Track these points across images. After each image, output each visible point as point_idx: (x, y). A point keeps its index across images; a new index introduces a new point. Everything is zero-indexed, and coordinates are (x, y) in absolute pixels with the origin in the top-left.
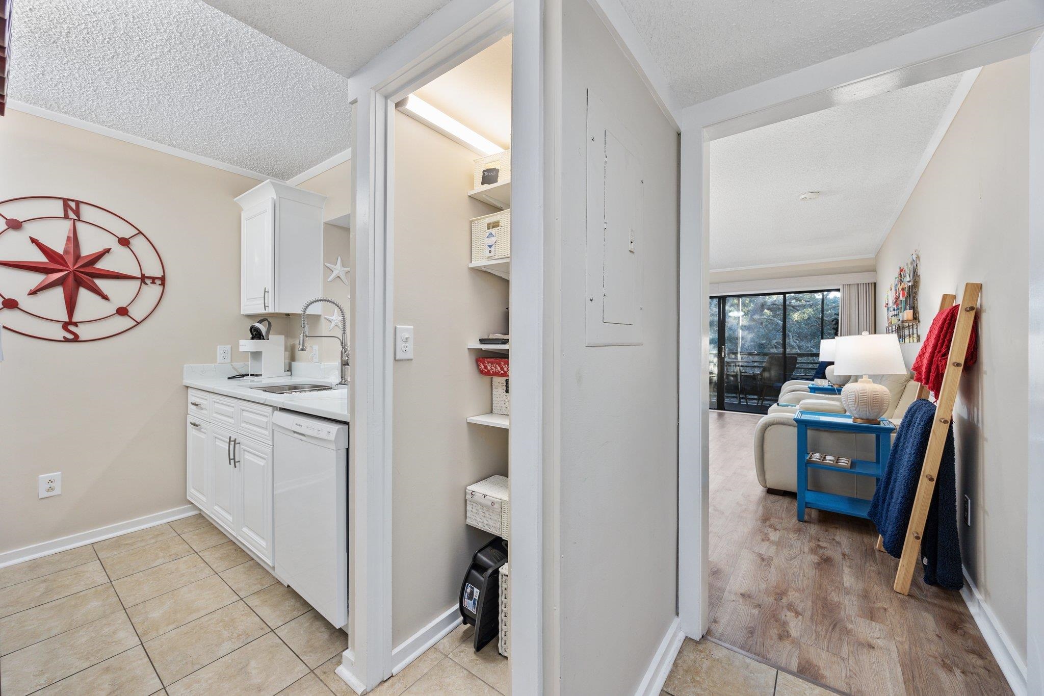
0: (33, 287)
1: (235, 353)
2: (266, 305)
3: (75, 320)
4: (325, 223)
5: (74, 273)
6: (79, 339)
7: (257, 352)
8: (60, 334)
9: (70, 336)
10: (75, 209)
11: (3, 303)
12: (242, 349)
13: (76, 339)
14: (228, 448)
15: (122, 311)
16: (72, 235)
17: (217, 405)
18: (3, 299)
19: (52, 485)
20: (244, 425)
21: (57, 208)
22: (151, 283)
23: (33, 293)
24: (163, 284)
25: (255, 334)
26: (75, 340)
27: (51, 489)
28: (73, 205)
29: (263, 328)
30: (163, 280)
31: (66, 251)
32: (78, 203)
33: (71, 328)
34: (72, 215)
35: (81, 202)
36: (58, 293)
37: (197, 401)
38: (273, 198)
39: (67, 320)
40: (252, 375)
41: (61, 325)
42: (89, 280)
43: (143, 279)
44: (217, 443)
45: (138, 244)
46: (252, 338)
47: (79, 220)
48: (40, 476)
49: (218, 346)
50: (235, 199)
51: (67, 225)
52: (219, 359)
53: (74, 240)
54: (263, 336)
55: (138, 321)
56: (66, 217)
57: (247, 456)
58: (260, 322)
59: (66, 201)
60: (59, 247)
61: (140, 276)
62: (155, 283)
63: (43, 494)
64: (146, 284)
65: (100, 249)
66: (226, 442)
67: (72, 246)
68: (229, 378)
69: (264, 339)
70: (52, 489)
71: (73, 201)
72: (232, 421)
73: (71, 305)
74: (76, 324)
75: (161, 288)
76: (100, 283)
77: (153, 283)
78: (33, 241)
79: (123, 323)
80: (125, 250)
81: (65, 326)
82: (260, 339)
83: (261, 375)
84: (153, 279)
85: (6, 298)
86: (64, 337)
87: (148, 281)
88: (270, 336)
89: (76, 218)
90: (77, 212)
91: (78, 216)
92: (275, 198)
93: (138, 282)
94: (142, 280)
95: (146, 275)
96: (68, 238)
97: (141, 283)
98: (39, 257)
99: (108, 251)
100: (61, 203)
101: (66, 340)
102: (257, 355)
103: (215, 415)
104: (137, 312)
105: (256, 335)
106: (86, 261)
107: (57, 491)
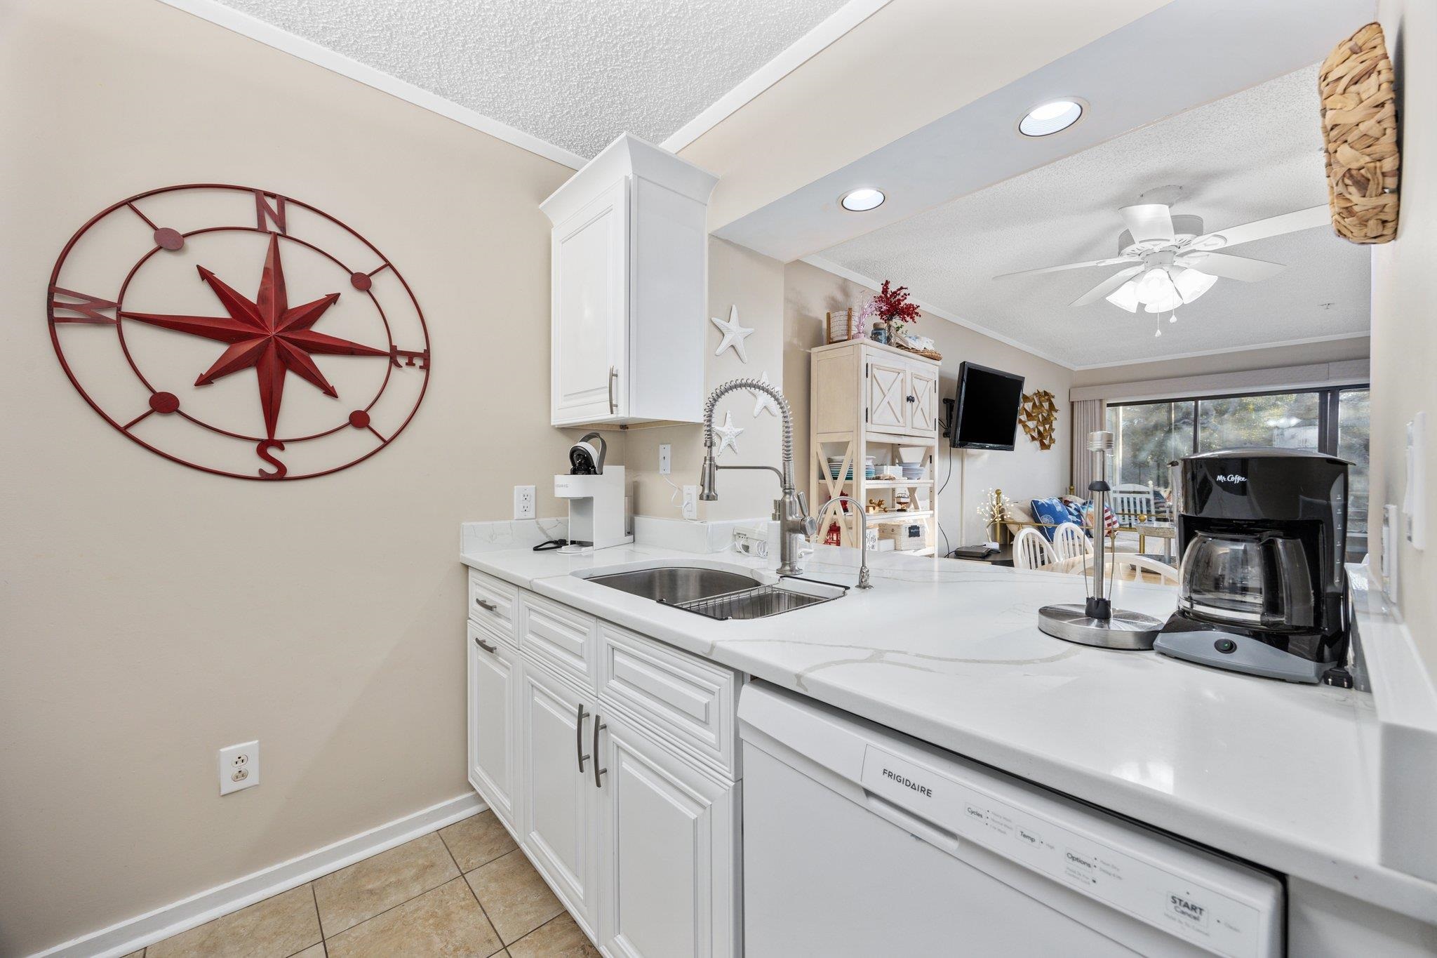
0: (205, 367)
1: (545, 501)
2: (614, 403)
3: (279, 436)
4: (711, 236)
5: (275, 339)
6: (289, 475)
7: (584, 498)
8: (252, 463)
9: (271, 470)
10: (276, 212)
11: (152, 401)
12: (560, 493)
13: (281, 475)
14: (575, 728)
15: (359, 420)
16: (271, 266)
17: (534, 617)
18: (150, 395)
19: (243, 767)
20: (614, 683)
21: (244, 211)
22: (407, 364)
23: (205, 381)
24: (426, 367)
25: (580, 463)
26: (279, 477)
27: (240, 774)
28: (273, 204)
29: (591, 449)
30: (426, 356)
31: (262, 296)
32: (282, 201)
33: (273, 452)
34: (272, 226)
35: (288, 200)
36: (248, 380)
37: (491, 599)
38: (627, 178)
39: (265, 436)
40: (573, 542)
41: (255, 445)
42: (302, 355)
43: (393, 355)
44: (536, 699)
45: (384, 285)
46: (574, 472)
47: (285, 236)
48: (221, 750)
49: (515, 487)
50: (541, 206)
51: (264, 242)
52: (517, 512)
53: (274, 274)
54: (594, 467)
55: (387, 438)
56: (261, 229)
57: (627, 766)
58: (586, 439)
59: (261, 196)
60: (249, 289)
61: (387, 349)
62: (414, 365)
63: (228, 786)
64: (399, 366)
65: (320, 295)
66: (574, 715)
67: (272, 286)
68: (536, 549)
69: (596, 473)
70: (243, 776)
71: (273, 196)
72: (582, 666)
73: (271, 406)
74: (280, 445)
75: (423, 374)
76: (323, 363)
77: (410, 364)
78: (205, 275)
79: (362, 441)
80: (364, 297)
81: (263, 448)
82: (589, 473)
83: (590, 544)
84: (411, 356)
85: (158, 391)
86: (261, 471)
87: (402, 361)
88: (605, 468)
89: (277, 230)
90: (280, 220)
91: (283, 227)
92: (631, 177)
93: (385, 362)
94: (391, 358)
95: (399, 349)
96: (266, 271)
97: (391, 363)
98: (216, 310)
99: (333, 299)
100: (250, 200)
101: (264, 477)
102: (582, 504)
103: (530, 637)
104: (384, 420)
105: (582, 465)
106: (296, 317)
107: (252, 779)
